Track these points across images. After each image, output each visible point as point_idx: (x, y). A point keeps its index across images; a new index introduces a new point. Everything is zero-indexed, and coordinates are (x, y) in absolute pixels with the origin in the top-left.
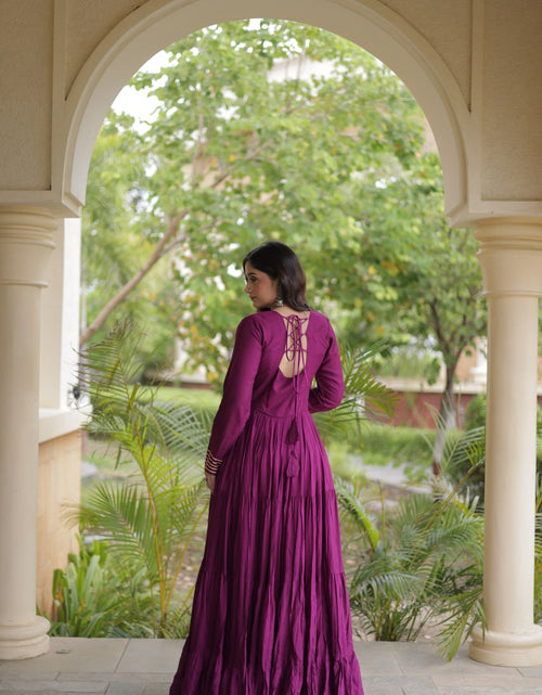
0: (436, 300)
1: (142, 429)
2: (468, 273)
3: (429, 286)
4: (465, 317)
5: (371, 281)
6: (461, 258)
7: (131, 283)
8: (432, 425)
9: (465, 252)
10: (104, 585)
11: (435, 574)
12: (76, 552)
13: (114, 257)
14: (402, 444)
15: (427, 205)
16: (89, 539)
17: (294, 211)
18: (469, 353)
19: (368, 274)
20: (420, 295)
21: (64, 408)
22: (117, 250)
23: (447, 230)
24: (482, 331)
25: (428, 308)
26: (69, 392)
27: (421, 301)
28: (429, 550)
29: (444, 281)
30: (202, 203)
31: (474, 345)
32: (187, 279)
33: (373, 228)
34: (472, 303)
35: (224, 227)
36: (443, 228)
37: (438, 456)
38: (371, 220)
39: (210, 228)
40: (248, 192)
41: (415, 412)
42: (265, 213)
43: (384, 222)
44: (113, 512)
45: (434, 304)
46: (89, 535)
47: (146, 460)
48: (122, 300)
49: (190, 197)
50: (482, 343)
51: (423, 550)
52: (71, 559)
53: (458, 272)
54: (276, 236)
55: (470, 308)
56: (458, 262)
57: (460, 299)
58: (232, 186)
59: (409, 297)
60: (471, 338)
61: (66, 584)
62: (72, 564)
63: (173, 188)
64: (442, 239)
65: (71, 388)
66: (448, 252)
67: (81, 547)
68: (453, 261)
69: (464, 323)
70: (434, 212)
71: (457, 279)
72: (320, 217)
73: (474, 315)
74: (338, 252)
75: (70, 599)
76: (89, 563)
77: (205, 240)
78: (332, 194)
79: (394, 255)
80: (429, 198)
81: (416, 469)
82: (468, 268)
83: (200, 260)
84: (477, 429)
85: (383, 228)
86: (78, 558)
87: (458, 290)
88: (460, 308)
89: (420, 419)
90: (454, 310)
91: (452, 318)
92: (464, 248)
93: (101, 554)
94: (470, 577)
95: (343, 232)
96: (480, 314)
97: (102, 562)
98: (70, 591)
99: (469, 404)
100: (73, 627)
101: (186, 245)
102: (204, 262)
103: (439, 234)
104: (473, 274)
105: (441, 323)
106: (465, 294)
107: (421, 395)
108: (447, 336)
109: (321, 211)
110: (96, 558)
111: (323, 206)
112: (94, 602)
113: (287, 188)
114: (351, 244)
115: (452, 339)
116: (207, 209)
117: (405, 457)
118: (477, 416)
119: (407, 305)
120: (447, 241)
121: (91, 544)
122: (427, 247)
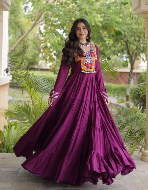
0: (127, 40)
1: (30, 83)
2: (139, 31)
3: (125, 36)
4: (137, 46)
5: (105, 36)
6: (136, 26)
7: (25, 35)
8: (126, 83)
9: (138, 25)
10: (16, 136)
11: (129, 132)
12: (7, 125)
13: (19, 27)
14: (116, 90)
15: (125, 9)
16: (11, 121)
17: (80, 12)
18: (138, 59)
19: (104, 34)
20: (122, 39)
21: (3, 76)
22: (20, 24)
23: (131, 17)
24: (143, 51)
25: (125, 43)
26: (4, 71)
27: (122, 41)
28: (127, 124)
29: (130, 34)
30: (49, 8)
31: (140, 56)
32: (44, 34)
33: (106, 18)
34: (139, 41)
35: (57, 16)
36: (130, 16)
37: (128, 93)
38: (106, 15)
39: (51, 16)
40: (65, 4)
41: (120, 79)
42: (70, 12)
43: (110, 16)
44: (21, 111)
45: (127, 42)
46: (10, 120)
47: (32, 93)
48: (22, 40)
49: (46, 6)
50: (143, 56)
51: (125, 123)
52: (5, 127)
53: (135, 31)
54: (73, 19)
55: (139, 43)
56: (135, 28)
57: (135, 40)
58: (60, 2)
59: (119, 39)
60: (139, 53)
61: (3, 135)
62: (5, 129)
63: (40, 3)
64: (130, 20)
65: (5, 69)
66: (131, 25)
67: (8, 123)
68: (133, 27)
69: (137, 48)
70: (128, 11)
71: (135, 33)
72: (89, 14)
73: (140, 46)
74: (94, 26)
75: (5, 141)
76: (11, 129)
77: (50, 21)
78: (93, 6)
79: (113, 27)
80: (125, 6)
81: (120, 98)
82: (138, 30)
83: (48, 27)
84: (141, 84)
85: (110, 18)
86: (7, 127)
87: (135, 37)
88: (136, 43)
89: (121, 81)
90: (133, 44)
91: (133, 47)
92: (137, 23)
93: (15, 125)
94: (140, 133)
95: (96, 20)
96: (142, 45)
97: (15, 128)
98: (5, 138)
99: (138, 76)
100: (6, 150)
101: (43, 22)
102: (49, 28)
103: (129, 18)
104: (140, 32)
105: (129, 48)
106: (137, 39)
107: (122, 73)
108: (131, 53)
109: (89, 12)
110: (13, 127)
111: (90, 10)
112: (13, 142)
113: (78, 4)
114: (98, 24)
115: (133, 54)
116: (51, 10)
117: (116, 94)
118: (141, 80)
119: (117, 42)
120: (131, 20)
121: (11, 123)
122: (124, 23)
